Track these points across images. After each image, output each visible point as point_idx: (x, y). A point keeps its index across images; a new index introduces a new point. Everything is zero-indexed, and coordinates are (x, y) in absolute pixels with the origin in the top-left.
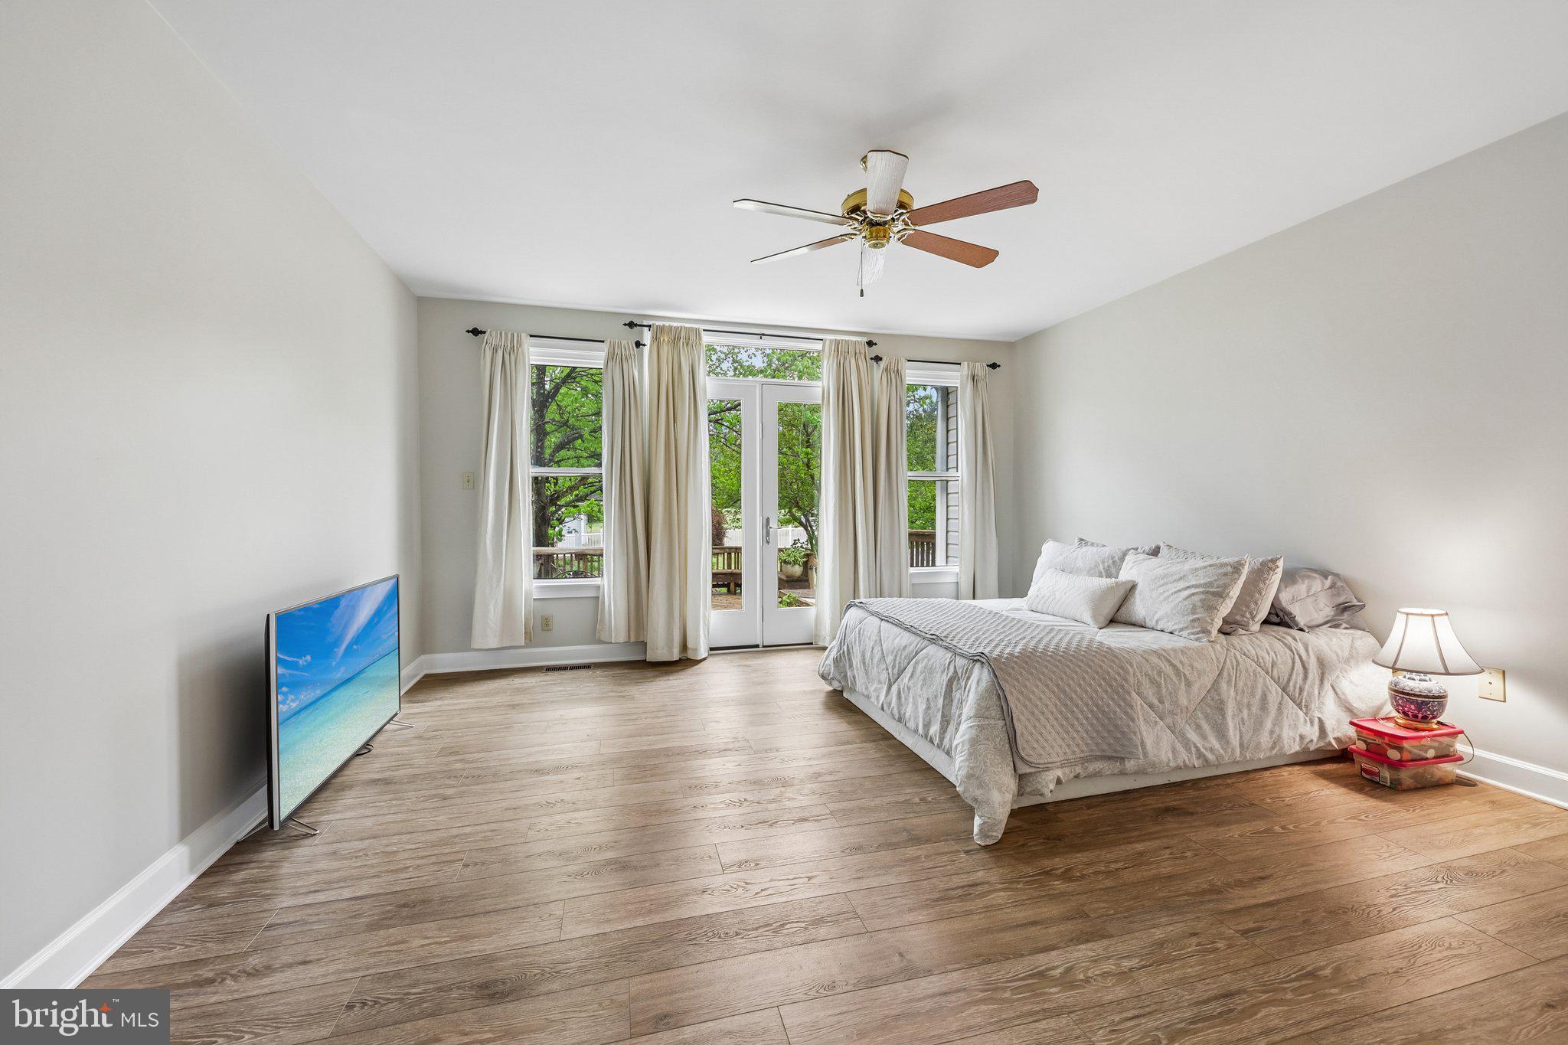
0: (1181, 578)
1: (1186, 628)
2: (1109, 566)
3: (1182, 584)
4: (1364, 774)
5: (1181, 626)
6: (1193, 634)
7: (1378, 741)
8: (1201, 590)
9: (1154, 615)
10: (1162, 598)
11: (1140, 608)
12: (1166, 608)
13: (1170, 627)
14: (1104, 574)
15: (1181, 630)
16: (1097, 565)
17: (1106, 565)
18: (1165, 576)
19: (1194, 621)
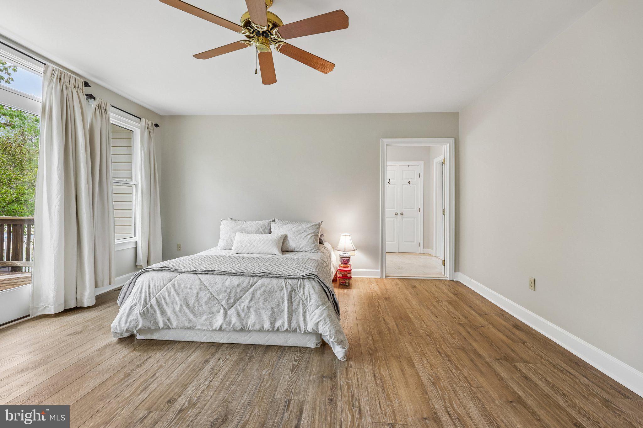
0: (304, 231)
1: (313, 249)
2: (264, 229)
3: (306, 234)
4: (342, 284)
5: (311, 248)
6: (316, 250)
7: (345, 273)
8: (313, 235)
9: (300, 246)
10: (301, 239)
11: (292, 243)
12: (304, 243)
13: (307, 249)
14: (263, 233)
15: (311, 250)
16: (259, 230)
17: (263, 228)
18: (298, 231)
19: (315, 246)
